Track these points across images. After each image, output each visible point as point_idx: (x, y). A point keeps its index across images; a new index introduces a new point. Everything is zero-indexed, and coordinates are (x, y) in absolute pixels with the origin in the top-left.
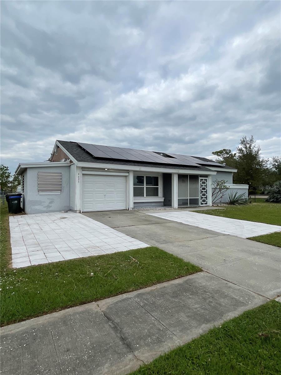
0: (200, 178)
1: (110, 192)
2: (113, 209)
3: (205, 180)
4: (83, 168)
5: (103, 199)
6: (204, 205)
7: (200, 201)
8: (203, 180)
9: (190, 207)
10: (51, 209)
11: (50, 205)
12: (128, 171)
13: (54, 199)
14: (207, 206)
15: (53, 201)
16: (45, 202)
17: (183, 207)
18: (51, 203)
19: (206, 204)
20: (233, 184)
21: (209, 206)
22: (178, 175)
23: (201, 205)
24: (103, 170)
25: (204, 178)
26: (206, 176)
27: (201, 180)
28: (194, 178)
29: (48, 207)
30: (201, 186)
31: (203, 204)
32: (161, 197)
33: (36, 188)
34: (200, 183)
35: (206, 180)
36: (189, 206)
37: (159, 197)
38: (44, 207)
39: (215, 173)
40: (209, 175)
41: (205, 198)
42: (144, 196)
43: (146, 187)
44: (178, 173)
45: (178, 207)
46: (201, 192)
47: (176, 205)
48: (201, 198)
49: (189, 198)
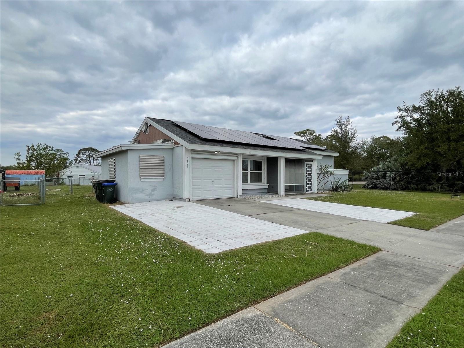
0: (306, 163)
1: (218, 178)
2: (221, 197)
4: (193, 151)
5: (211, 186)
6: (309, 192)
7: (306, 187)
10: (154, 197)
11: (153, 193)
12: (236, 155)
13: (157, 186)
14: (312, 193)
15: (156, 188)
16: (147, 190)
18: (154, 190)
19: (311, 190)
20: (334, 169)
21: (314, 193)
22: (286, 159)
23: (306, 192)
24: (213, 153)
25: (309, 163)
26: (312, 160)
27: (307, 164)
28: (300, 162)
29: (151, 195)
30: (307, 171)
32: (265, 184)
33: (138, 173)
34: (306, 168)
35: (311, 165)
36: (295, 193)
37: (263, 184)
38: (146, 195)
39: (321, 157)
40: (314, 159)
41: (310, 185)
42: (248, 182)
43: (250, 172)
44: (284, 157)
45: (285, 195)
46: (307, 177)
47: (283, 191)
48: (307, 184)
49: (295, 185)
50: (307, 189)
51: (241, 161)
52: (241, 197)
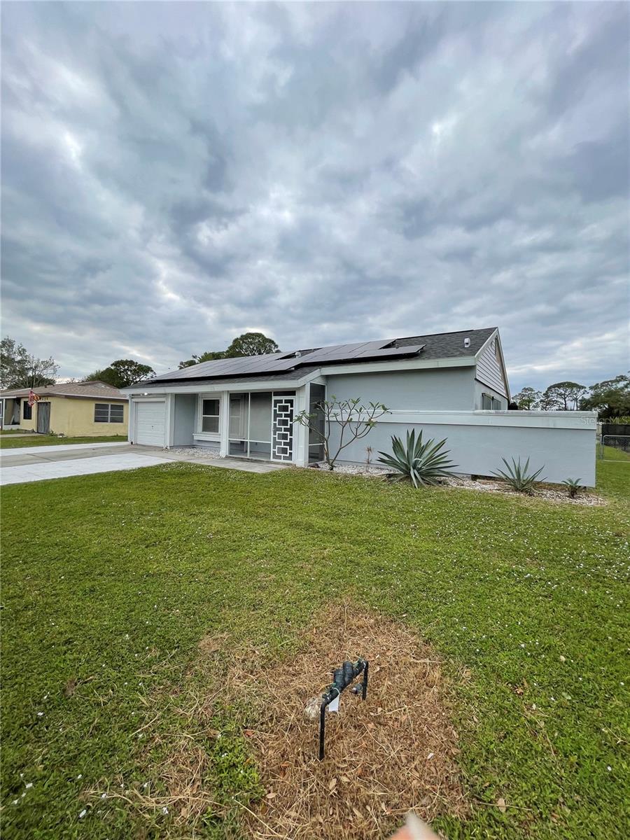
0: (274, 398)
1: (157, 423)
3: (287, 401)
6: (282, 461)
7: (272, 449)
8: (281, 401)
12: (165, 395)
14: (288, 464)
17: (236, 458)
19: (290, 457)
22: (231, 394)
23: (272, 459)
25: (284, 398)
26: (292, 393)
27: (276, 402)
28: (261, 398)
30: (276, 415)
31: (279, 457)
34: (273, 408)
35: (291, 402)
36: (247, 457)
40: (299, 389)
41: (284, 445)
44: (228, 391)
45: (227, 457)
46: (276, 429)
47: (224, 450)
48: (275, 443)
49: (248, 441)
50: (274, 453)
51: (169, 402)
52: (168, 448)
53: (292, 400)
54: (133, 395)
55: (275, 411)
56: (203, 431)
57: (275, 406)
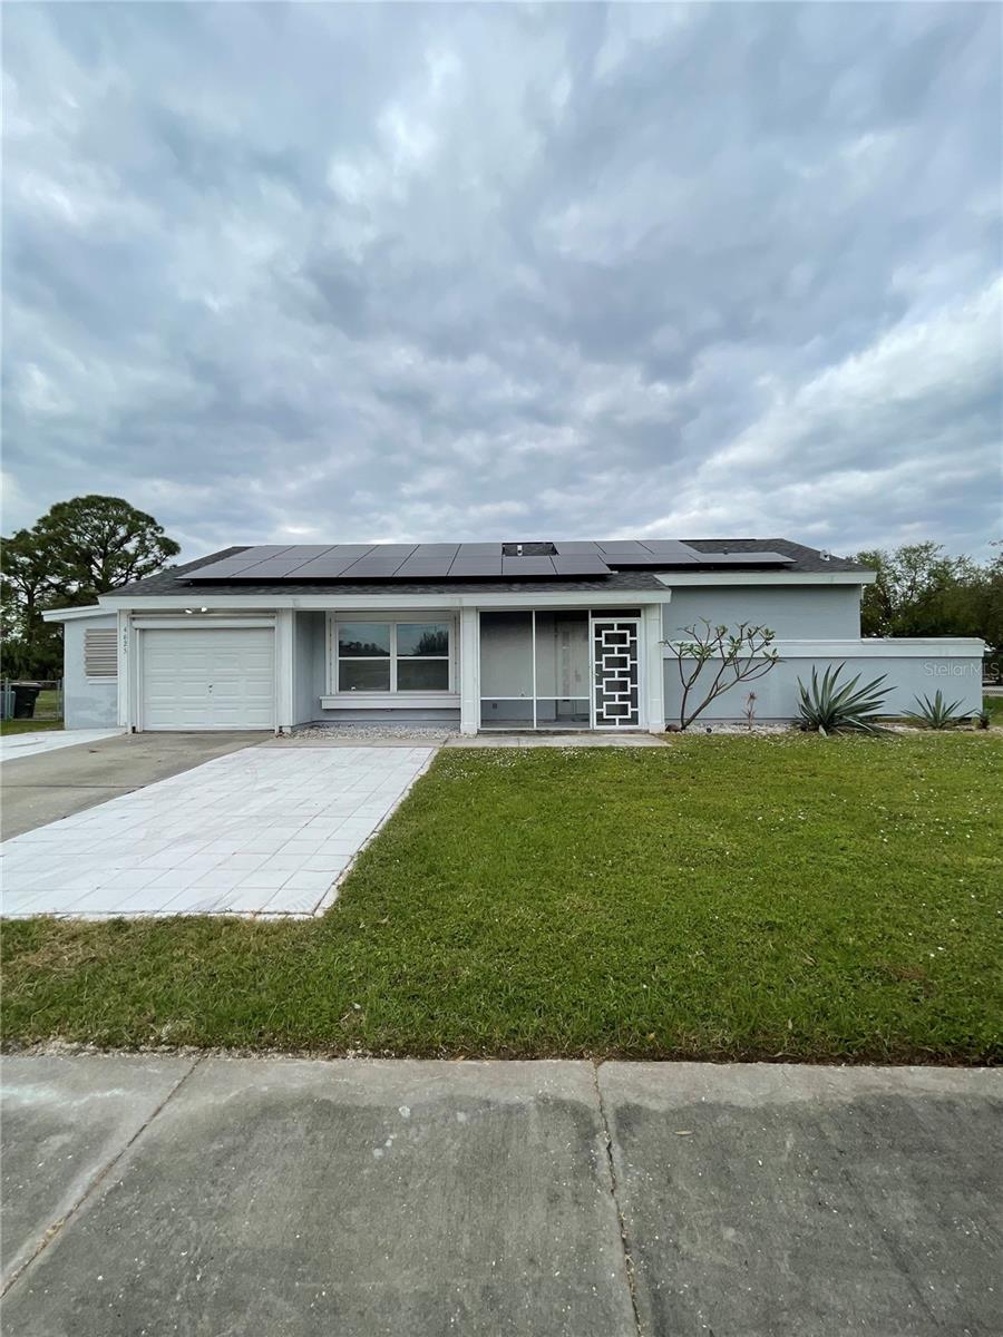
1: (225, 678)
3: (621, 627)
4: (135, 614)
5: (207, 697)
6: (617, 727)
7: (595, 710)
8: (611, 627)
9: (539, 733)
12: (270, 613)
14: (631, 732)
17: (506, 732)
19: (634, 720)
20: (862, 637)
21: (647, 732)
22: (482, 614)
23: (598, 727)
25: (616, 621)
26: (635, 612)
27: (600, 627)
28: (561, 620)
30: (600, 650)
31: (611, 722)
32: (455, 694)
33: (83, 669)
34: (593, 639)
35: (632, 628)
36: (535, 728)
37: (450, 694)
40: (647, 606)
41: (621, 700)
42: (389, 689)
43: (398, 661)
44: (477, 608)
45: (479, 732)
46: (601, 675)
47: (471, 720)
48: (601, 698)
49: (535, 698)
50: (600, 715)
51: (286, 630)
52: (287, 730)
53: (635, 625)
54: (134, 612)
55: (598, 643)
56: (340, 690)
57: (598, 634)
